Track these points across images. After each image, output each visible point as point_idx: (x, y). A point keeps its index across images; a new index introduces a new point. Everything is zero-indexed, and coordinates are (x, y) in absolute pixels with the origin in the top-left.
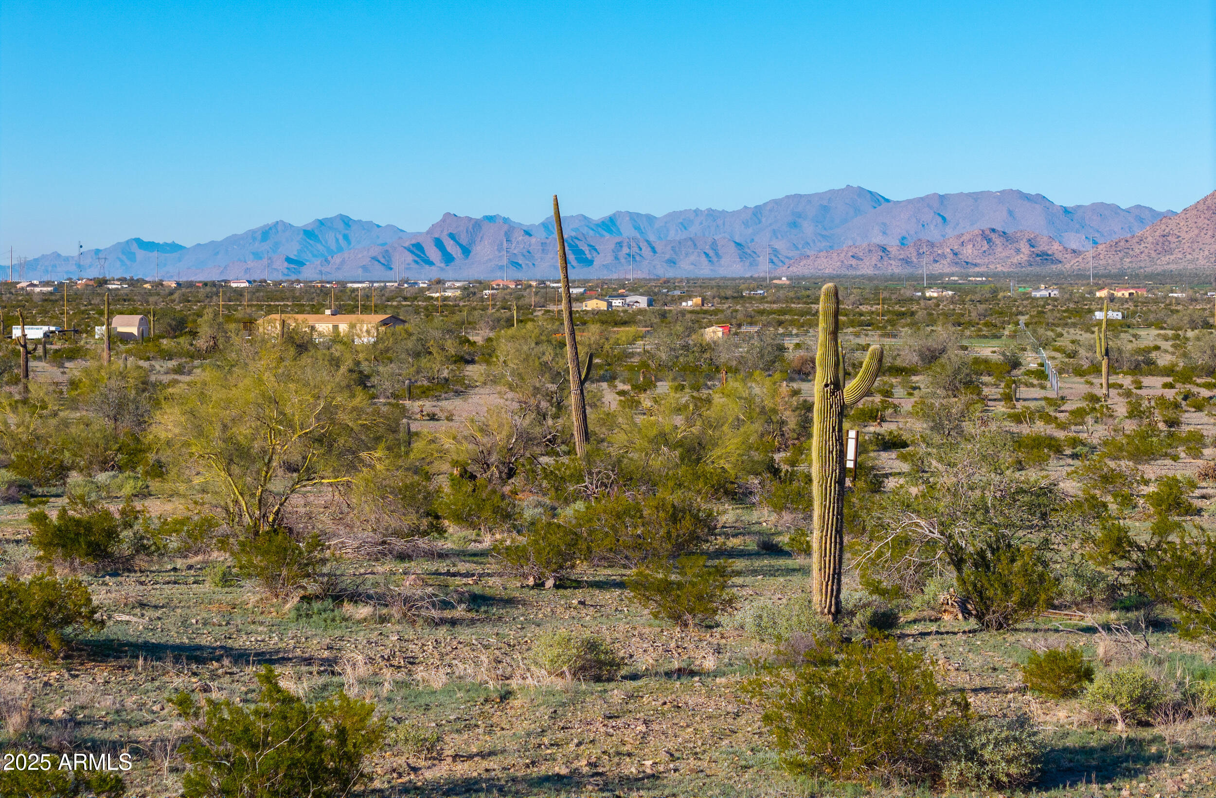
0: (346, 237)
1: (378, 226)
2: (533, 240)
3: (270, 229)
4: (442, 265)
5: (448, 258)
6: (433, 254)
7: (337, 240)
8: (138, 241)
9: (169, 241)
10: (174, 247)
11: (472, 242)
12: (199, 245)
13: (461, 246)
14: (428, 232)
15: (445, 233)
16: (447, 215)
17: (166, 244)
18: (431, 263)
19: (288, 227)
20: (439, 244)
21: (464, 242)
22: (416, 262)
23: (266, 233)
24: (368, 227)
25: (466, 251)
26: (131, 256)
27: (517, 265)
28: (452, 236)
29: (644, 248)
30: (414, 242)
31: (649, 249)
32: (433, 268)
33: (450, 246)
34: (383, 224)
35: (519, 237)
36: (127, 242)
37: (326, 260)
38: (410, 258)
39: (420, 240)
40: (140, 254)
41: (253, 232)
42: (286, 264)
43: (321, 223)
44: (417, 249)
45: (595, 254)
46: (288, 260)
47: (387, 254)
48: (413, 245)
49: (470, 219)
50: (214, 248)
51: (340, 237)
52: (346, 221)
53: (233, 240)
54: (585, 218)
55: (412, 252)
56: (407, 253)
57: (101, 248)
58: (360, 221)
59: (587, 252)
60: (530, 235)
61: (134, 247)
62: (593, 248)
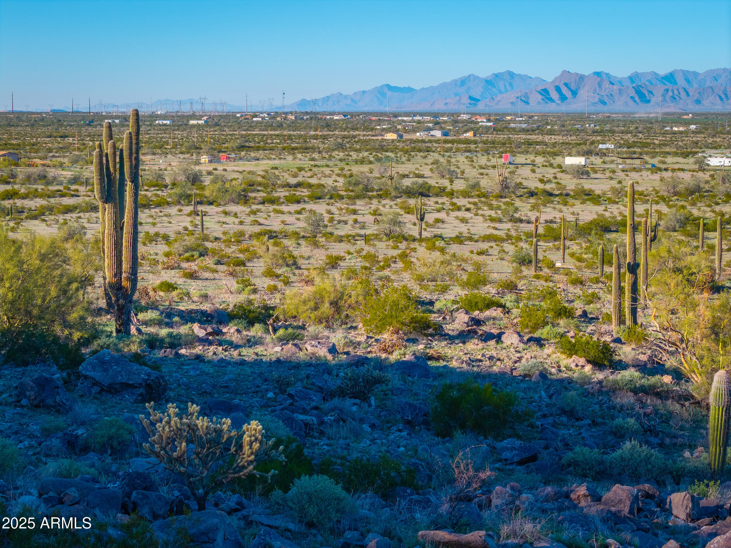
0: (511, 84)
1: (530, 78)
2: (615, 87)
3: (466, 79)
4: (559, 102)
5: (563, 98)
6: (554, 95)
7: (505, 86)
8: (388, 86)
9: (406, 86)
10: (409, 90)
11: (578, 88)
12: (423, 88)
13: (571, 91)
14: (552, 82)
15: (562, 82)
16: (564, 72)
17: (404, 88)
18: (552, 100)
19: (476, 78)
20: (558, 89)
21: (573, 87)
22: (543, 100)
23: (463, 81)
24: (524, 78)
25: (574, 93)
26: (384, 95)
27: (604, 103)
28: (566, 84)
29: (682, 93)
30: (543, 88)
31: (685, 93)
32: (553, 104)
33: (565, 90)
34: (533, 76)
35: (606, 85)
36: (381, 86)
37: (492, 98)
38: (540, 97)
39: (547, 87)
40: (389, 93)
41: (455, 81)
42: (469, 101)
43: (496, 76)
44: (545, 92)
45: (652, 96)
46: (471, 98)
47: (526, 95)
48: (542, 90)
49: (577, 74)
50: (432, 90)
51: (507, 84)
52: (511, 74)
53: (444, 86)
54: (655, 73)
55: (542, 94)
56: (538, 94)
57: (366, 90)
58: (520, 75)
59: (647, 95)
60: (613, 84)
61: (386, 90)
62: (651, 92)
